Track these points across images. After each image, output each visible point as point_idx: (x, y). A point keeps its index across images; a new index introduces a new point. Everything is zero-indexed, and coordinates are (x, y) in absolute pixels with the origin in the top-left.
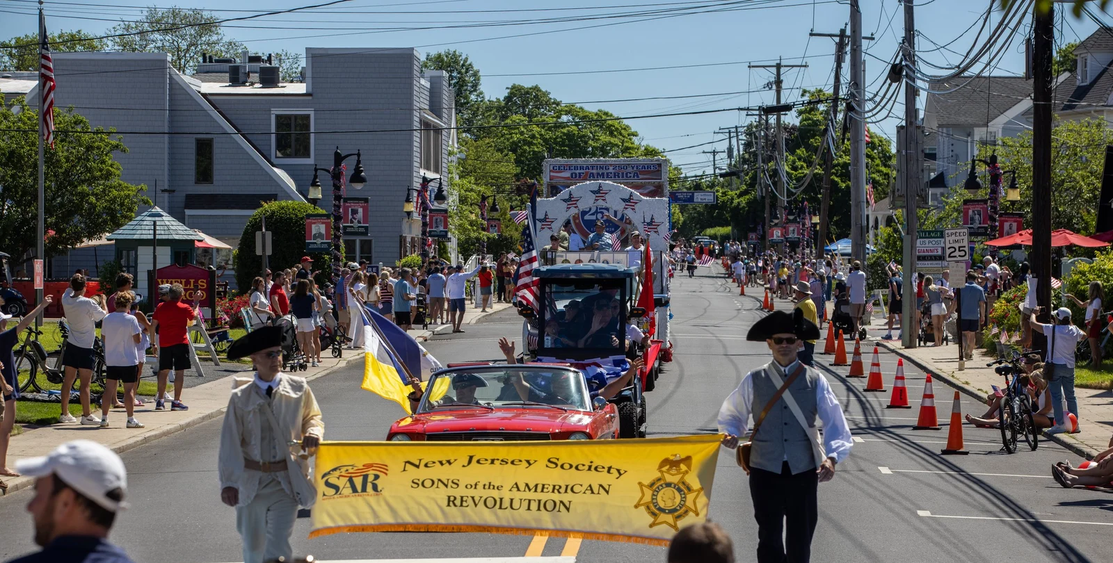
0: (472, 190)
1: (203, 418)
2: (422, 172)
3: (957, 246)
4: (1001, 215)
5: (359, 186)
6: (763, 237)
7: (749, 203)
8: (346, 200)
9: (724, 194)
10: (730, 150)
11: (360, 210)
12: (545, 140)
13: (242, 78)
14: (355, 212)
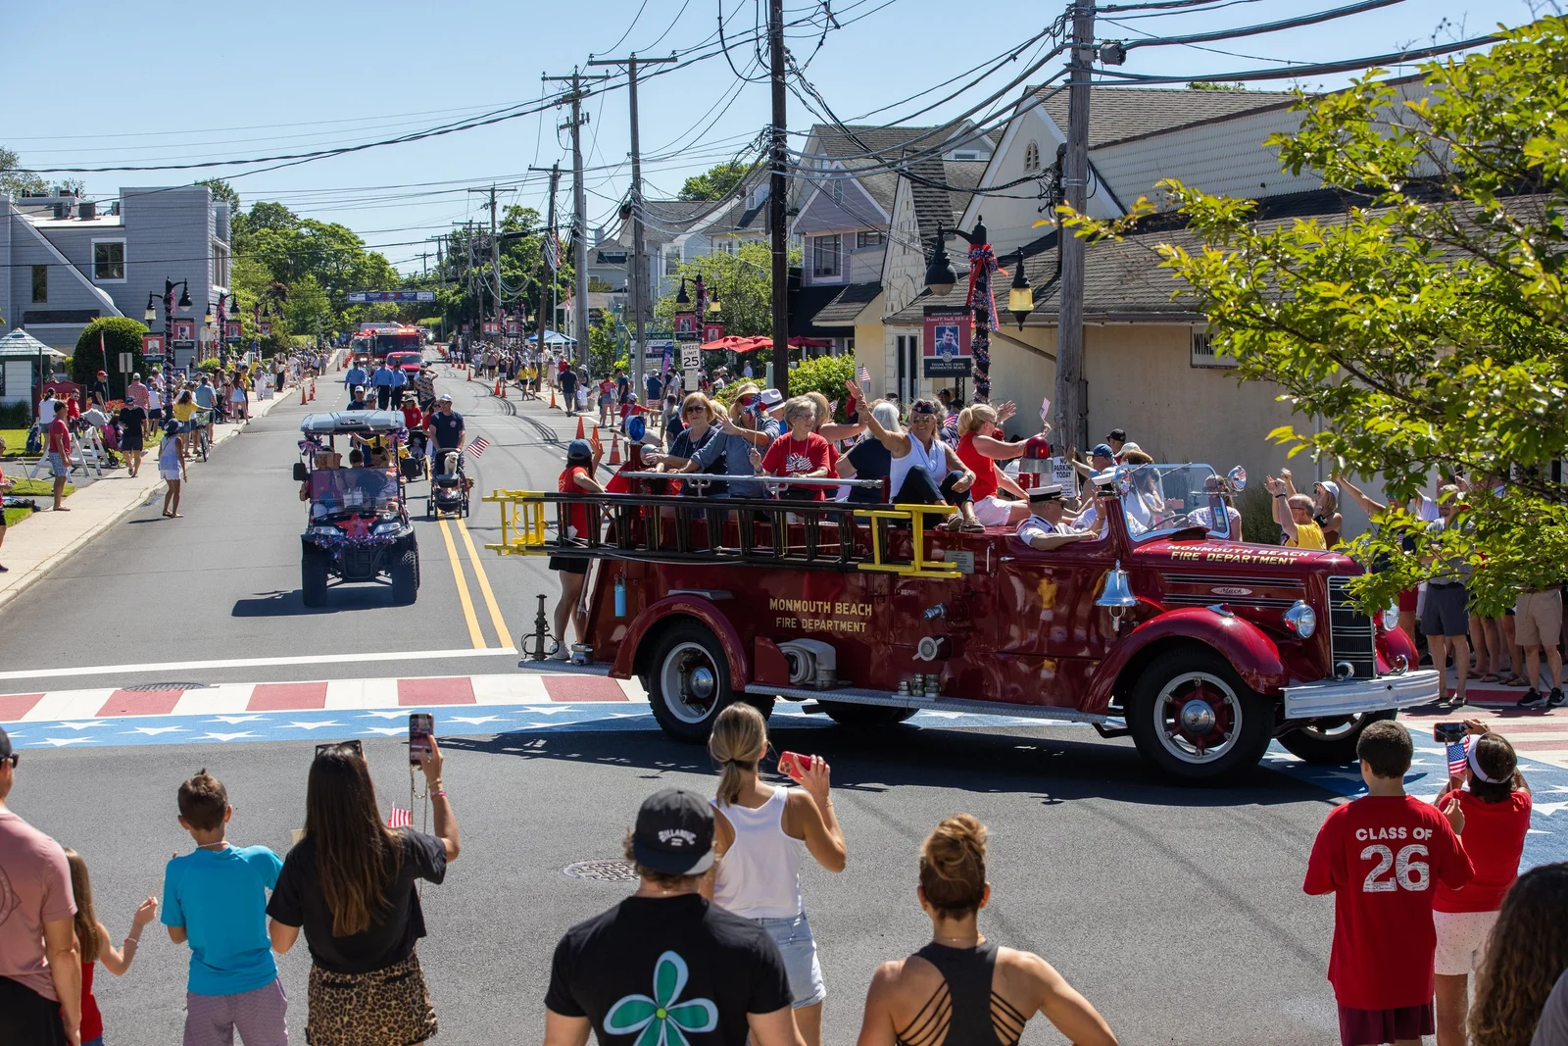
0: (248, 299)
1: (119, 518)
2: (217, 289)
3: (690, 357)
4: (706, 323)
5: (186, 309)
6: (477, 328)
7: (462, 301)
8: (176, 320)
9: (441, 293)
10: (440, 254)
11: (188, 328)
12: (288, 249)
13: (64, 211)
14: (183, 330)
